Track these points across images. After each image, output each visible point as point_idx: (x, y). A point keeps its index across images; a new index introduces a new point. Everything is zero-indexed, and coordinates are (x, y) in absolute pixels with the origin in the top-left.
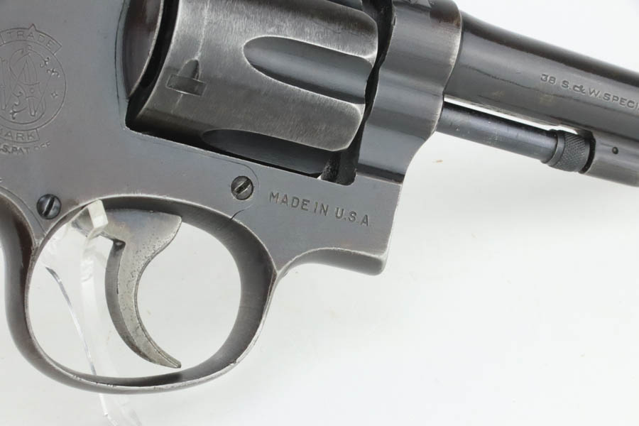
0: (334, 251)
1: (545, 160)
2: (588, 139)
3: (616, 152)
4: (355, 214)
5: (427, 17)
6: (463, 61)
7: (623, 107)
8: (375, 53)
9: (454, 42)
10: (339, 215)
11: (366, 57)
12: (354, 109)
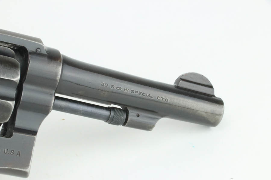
0: (4, 169)
1: (106, 121)
2: (125, 111)
3: (138, 116)
4: (14, 151)
5: (46, 59)
6: (63, 78)
7: (141, 96)
8: (19, 77)
9: (58, 70)
10: (5, 152)
11: (14, 80)
12: (9, 104)
